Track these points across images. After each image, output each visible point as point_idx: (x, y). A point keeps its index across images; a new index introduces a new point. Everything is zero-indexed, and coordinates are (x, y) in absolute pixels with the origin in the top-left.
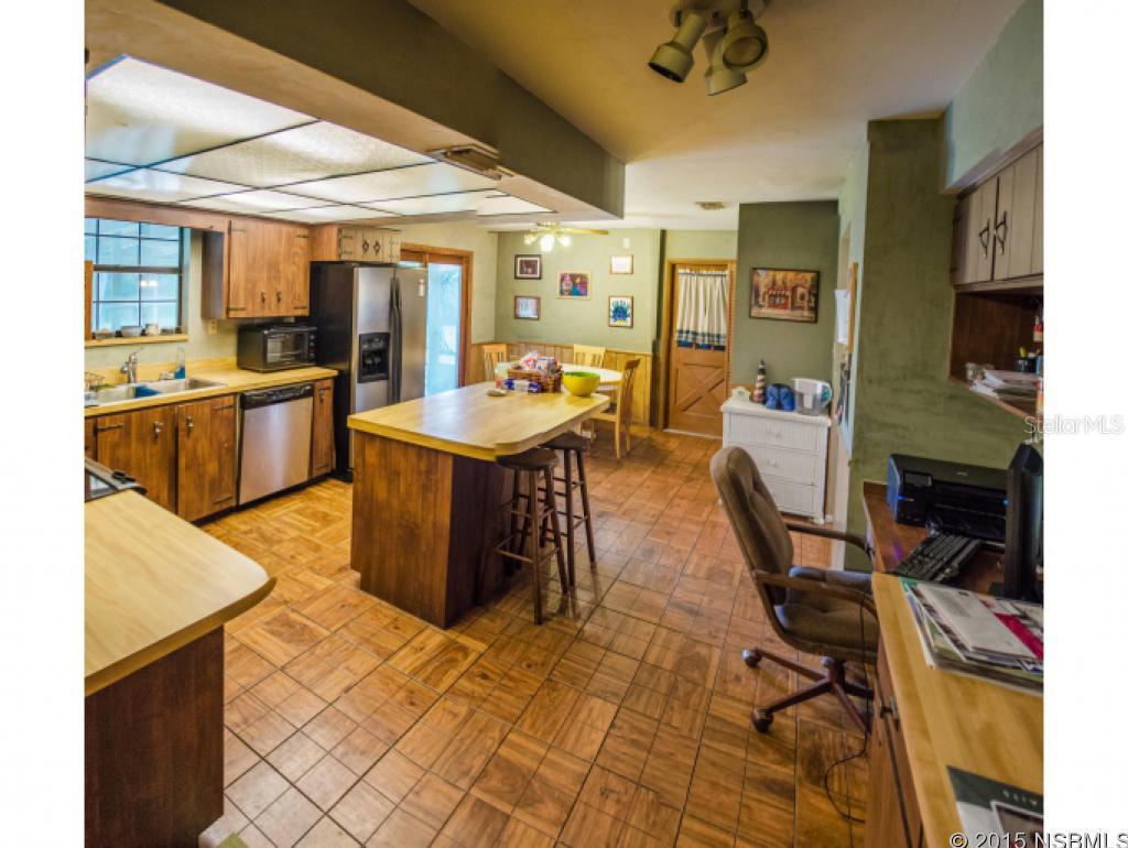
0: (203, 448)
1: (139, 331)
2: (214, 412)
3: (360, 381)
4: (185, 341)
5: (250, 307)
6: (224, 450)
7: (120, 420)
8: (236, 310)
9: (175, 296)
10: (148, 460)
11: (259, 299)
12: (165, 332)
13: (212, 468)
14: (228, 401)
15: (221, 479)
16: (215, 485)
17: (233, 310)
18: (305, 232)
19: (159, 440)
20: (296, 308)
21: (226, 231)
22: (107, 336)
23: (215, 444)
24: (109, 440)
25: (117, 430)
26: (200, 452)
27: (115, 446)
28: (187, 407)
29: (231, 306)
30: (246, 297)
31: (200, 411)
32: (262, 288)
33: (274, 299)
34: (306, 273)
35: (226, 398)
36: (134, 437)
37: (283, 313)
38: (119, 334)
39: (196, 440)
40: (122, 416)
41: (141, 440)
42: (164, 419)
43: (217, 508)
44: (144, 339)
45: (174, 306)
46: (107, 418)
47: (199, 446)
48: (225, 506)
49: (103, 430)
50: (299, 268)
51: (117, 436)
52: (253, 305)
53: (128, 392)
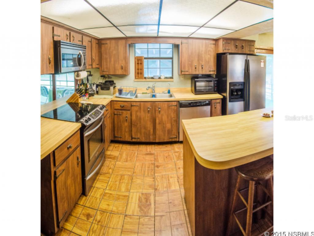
0: (165, 118)
1: (158, 77)
2: (169, 107)
3: (230, 101)
4: (173, 81)
5: (190, 70)
6: (173, 121)
7: (138, 104)
8: (185, 71)
9: (171, 67)
10: (146, 118)
11: (194, 68)
12: (166, 78)
13: (168, 126)
14: (175, 104)
15: (172, 131)
16: (170, 132)
17: (183, 71)
18: (214, 42)
19: (150, 112)
20: (210, 71)
21: (180, 44)
22: (149, 78)
23: (169, 118)
24: (135, 109)
25: (137, 107)
26: (164, 120)
27: (137, 111)
28: (159, 103)
29: (182, 70)
30: (188, 67)
31: (163, 105)
32: (195, 63)
33: (200, 68)
34: (214, 58)
35: (174, 102)
36: (142, 110)
37: (197, 73)
38: (152, 78)
39: (162, 115)
40: (139, 103)
41: (144, 111)
42: (151, 106)
43: (170, 140)
44: (159, 80)
45: (171, 69)
46: (134, 103)
47: (163, 117)
48: (173, 140)
49: (133, 106)
50: (211, 56)
51: (137, 108)
52: (192, 69)
53: (150, 96)
